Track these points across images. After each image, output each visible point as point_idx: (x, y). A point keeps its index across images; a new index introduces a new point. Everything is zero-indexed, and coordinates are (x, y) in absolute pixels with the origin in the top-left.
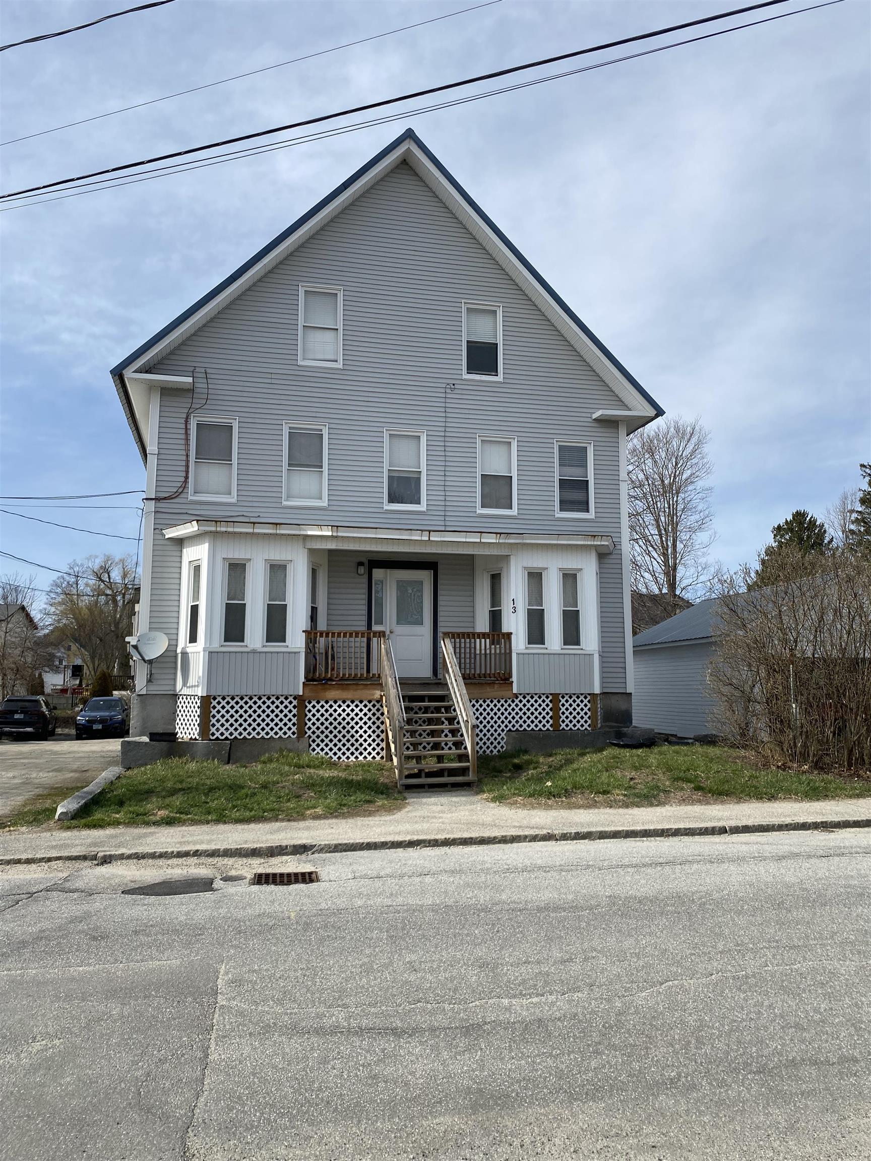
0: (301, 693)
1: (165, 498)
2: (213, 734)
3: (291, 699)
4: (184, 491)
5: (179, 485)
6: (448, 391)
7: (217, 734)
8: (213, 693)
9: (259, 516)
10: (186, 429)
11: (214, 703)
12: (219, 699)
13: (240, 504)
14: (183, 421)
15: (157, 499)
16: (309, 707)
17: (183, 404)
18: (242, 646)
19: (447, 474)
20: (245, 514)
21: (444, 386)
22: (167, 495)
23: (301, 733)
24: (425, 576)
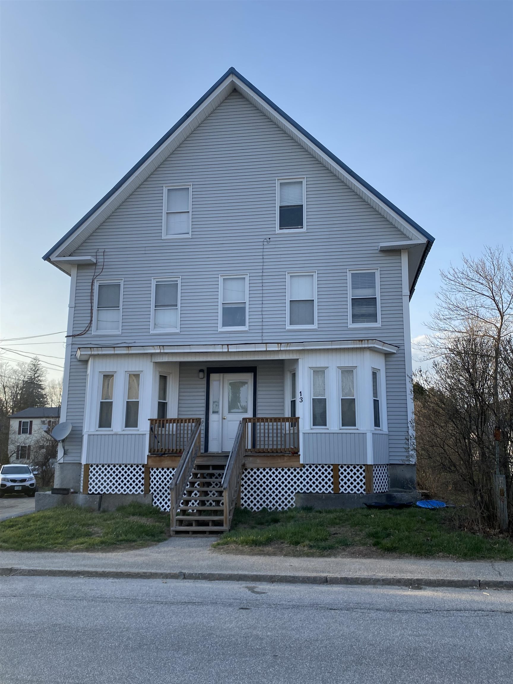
0: (146, 463)
1: (78, 335)
2: (91, 490)
3: (140, 467)
4: (90, 329)
5: (87, 325)
6: (265, 243)
7: (93, 490)
8: (90, 463)
9: (135, 342)
10: (92, 289)
11: (91, 469)
12: (94, 466)
13: (123, 335)
14: (90, 284)
15: (73, 336)
16: (152, 472)
17: (89, 273)
18: (109, 431)
19: (264, 302)
20: (126, 341)
21: (262, 240)
22: (79, 333)
23: (147, 491)
24: (248, 377)
